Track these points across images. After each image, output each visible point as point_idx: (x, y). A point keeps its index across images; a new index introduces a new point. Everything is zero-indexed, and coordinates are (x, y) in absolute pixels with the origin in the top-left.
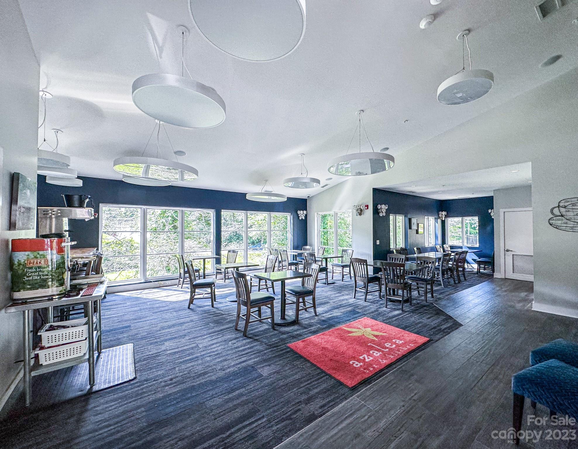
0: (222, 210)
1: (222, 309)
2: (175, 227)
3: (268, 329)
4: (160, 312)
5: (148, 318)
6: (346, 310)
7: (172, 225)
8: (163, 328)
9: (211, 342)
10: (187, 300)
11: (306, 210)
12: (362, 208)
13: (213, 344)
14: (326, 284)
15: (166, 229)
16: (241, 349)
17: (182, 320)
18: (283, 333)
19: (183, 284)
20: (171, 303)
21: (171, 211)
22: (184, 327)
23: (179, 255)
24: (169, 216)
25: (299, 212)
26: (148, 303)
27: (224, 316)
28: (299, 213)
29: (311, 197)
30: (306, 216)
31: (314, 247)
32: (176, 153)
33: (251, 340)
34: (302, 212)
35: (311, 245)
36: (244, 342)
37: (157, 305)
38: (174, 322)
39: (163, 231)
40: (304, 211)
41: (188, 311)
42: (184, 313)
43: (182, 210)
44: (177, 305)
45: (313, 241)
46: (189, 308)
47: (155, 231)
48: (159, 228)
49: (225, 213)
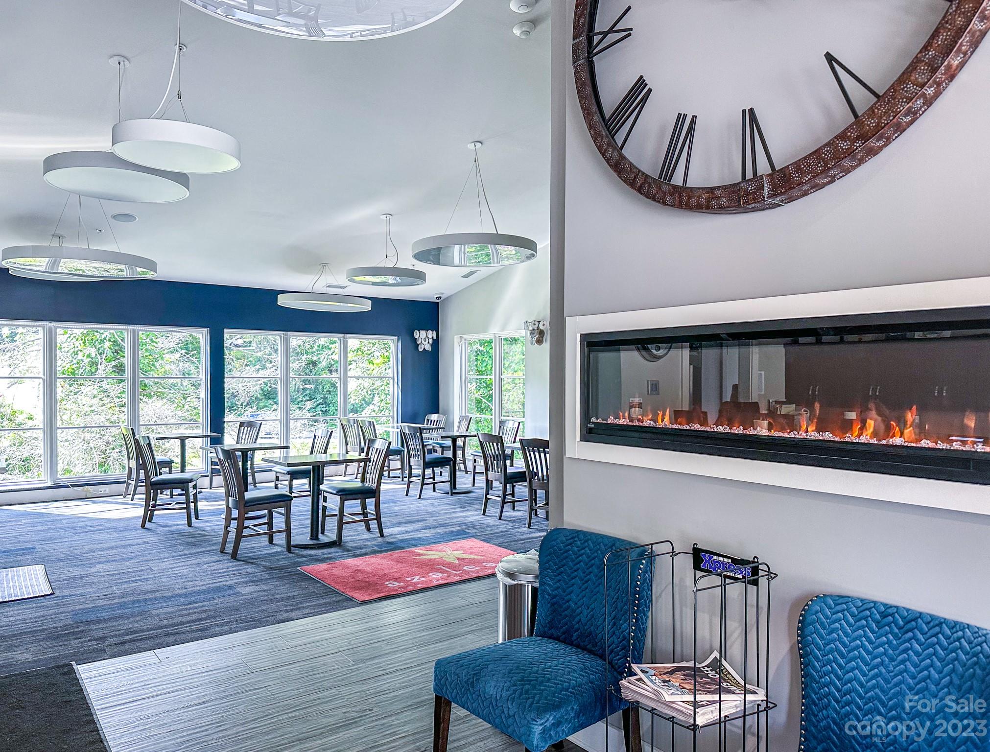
0: (225, 330)
1: (207, 529)
2: (120, 369)
3: (282, 551)
4: (87, 532)
5: (66, 540)
6: (447, 530)
7: (114, 363)
8: (92, 550)
9: (175, 565)
10: (139, 517)
11: (436, 328)
12: (541, 327)
13: (177, 567)
14: (448, 493)
15: (101, 373)
16: (222, 571)
17: (129, 541)
18: (302, 556)
19: (134, 494)
20: (109, 520)
21: (109, 332)
22: (130, 550)
23: (127, 429)
24: (105, 339)
25: (417, 334)
26: (64, 521)
27: (207, 537)
28: (417, 337)
29: (447, 298)
30: (436, 343)
31: (451, 417)
32: (115, 217)
33: (243, 563)
34: (423, 333)
35: (444, 414)
36: (230, 564)
37: (83, 524)
38: (113, 544)
39: (91, 377)
40: (430, 332)
41: (143, 530)
42: (133, 533)
43: (134, 330)
44: (122, 524)
45: (451, 402)
46: (143, 526)
47: (73, 377)
48: (81, 371)
49: (233, 338)
